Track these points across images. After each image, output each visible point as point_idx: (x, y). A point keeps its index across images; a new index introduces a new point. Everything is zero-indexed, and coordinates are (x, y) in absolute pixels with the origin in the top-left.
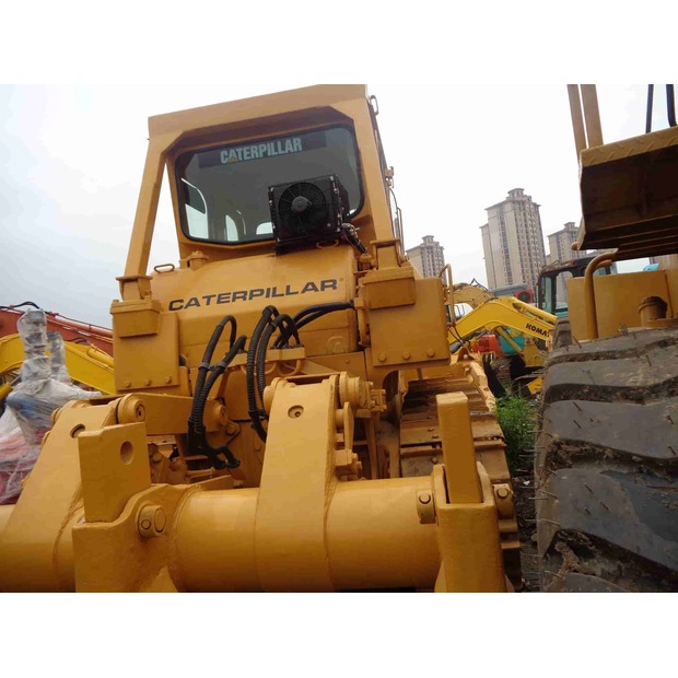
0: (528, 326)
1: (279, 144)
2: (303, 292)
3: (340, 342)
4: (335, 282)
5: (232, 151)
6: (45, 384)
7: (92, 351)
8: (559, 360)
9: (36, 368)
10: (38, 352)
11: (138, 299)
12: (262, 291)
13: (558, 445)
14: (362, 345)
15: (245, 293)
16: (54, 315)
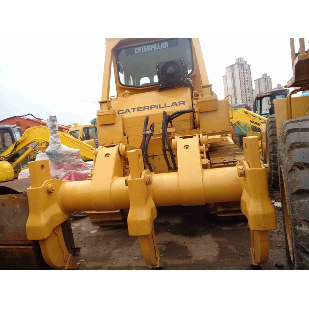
0: (251, 121)
1: (159, 44)
2: (172, 106)
3: (188, 125)
4: (184, 102)
5: (139, 48)
6: (59, 145)
7: (65, 134)
8: (289, 123)
9: (55, 140)
10: (55, 133)
11: (107, 110)
12: (155, 106)
13: (293, 144)
14: (196, 126)
15: (148, 107)
16: (41, 119)
